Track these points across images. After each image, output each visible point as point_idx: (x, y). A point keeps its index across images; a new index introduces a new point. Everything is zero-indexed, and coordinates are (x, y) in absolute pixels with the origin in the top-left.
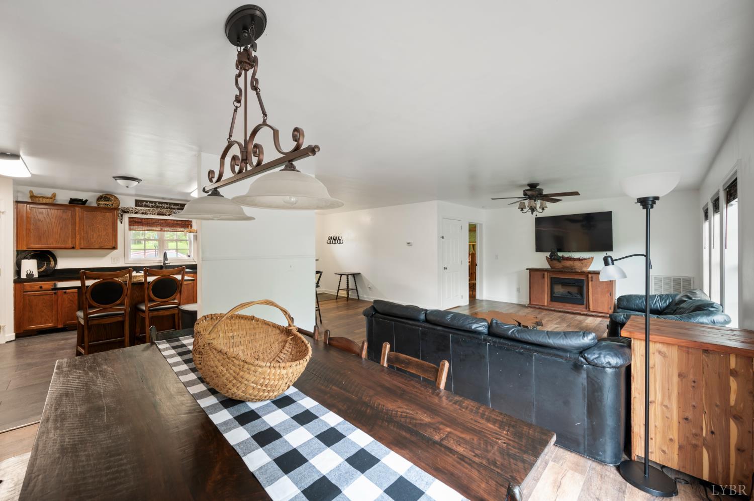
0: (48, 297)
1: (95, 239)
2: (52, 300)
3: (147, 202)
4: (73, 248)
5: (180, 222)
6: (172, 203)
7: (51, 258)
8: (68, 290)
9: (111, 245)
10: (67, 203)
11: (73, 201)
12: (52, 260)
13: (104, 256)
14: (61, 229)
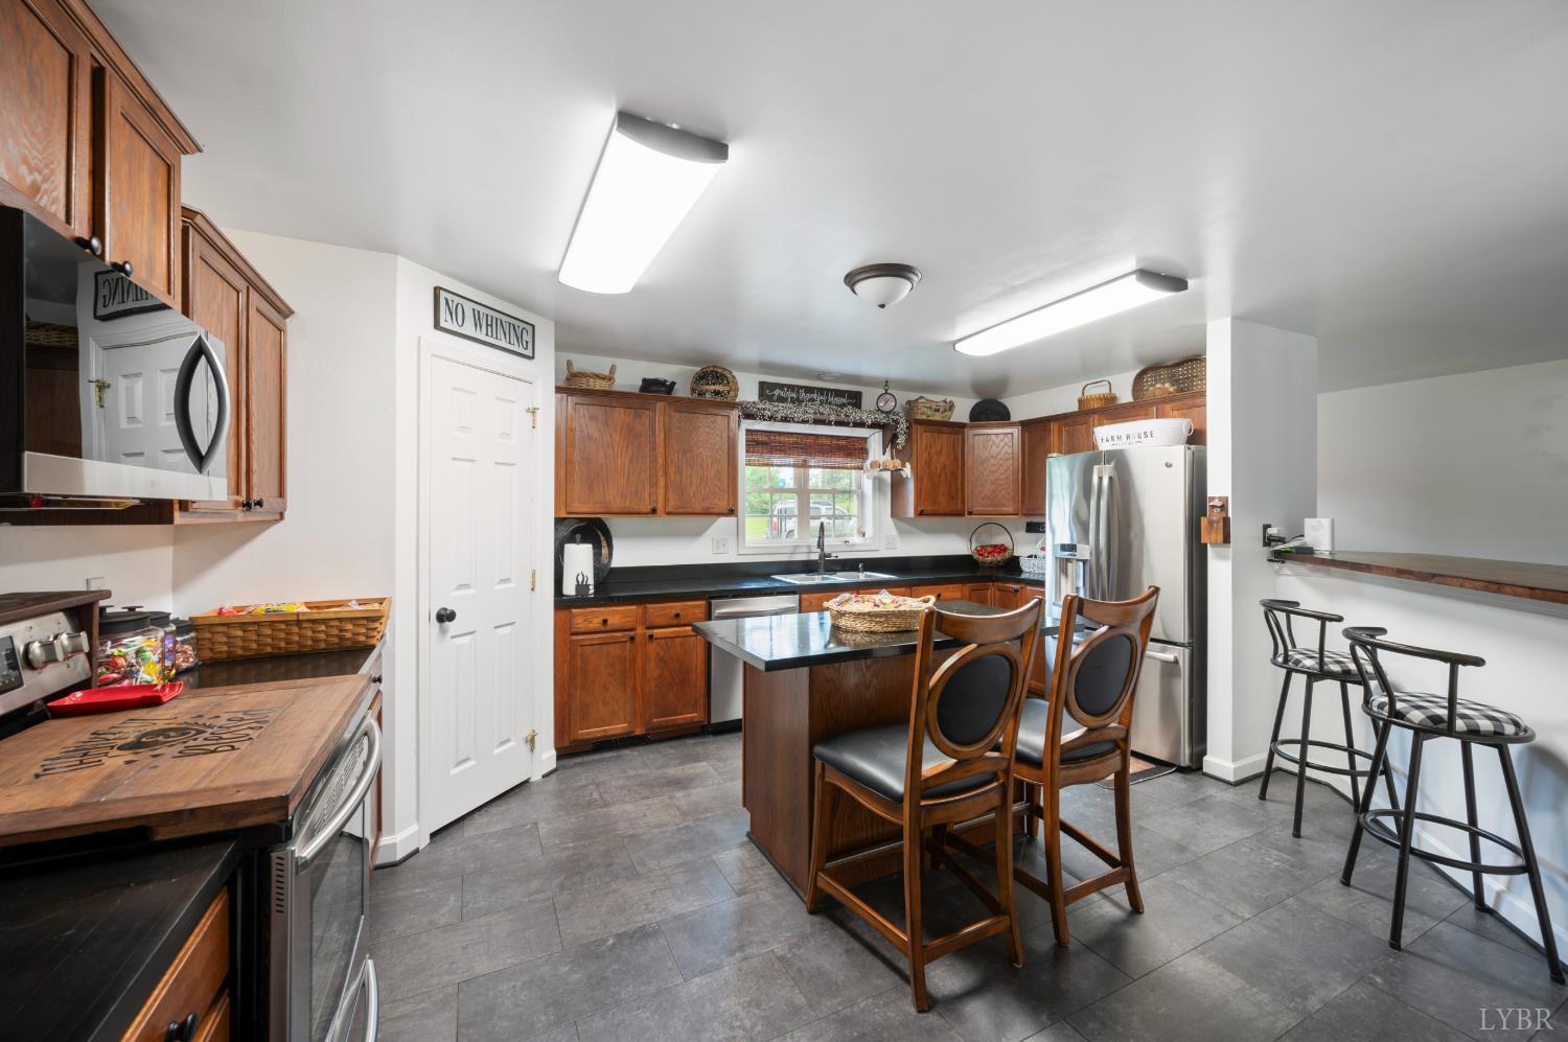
0: (615, 650)
1: (694, 488)
2: (625, 658)
3: (781, 386)
4: (654, 511)
5: (843, 443)
6: (832, 390)
7: (602, 538)
8: (656, 631)
9: (723, 505)
10: (637, 391)
11: (649, 385)
12: (604, 544)
13: (697, 533)
14: (631, 462)
